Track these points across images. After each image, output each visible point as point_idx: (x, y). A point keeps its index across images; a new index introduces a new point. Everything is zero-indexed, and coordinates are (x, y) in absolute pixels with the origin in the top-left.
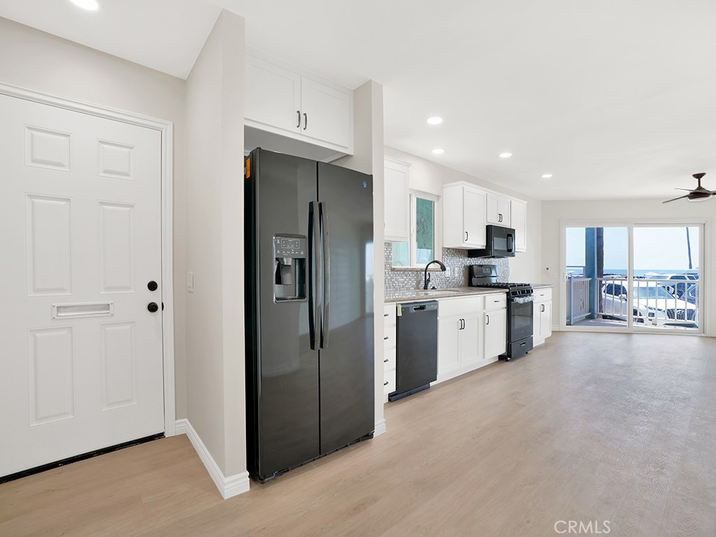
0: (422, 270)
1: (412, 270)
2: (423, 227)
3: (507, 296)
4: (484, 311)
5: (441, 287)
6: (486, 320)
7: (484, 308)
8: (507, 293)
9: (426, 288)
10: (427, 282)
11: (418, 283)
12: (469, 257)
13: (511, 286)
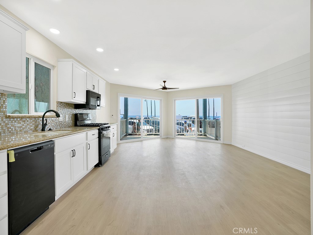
0: (40, 117)
1: (30, 117)
2: (42, 89)
3: (99, 131)
4: (87, 141)
5: (56, 128)
6: (88, 147)
7: (87, 140)
8: (98, 129)
9: (43, 130)
10: (44, 126)
11: (37, 126)
12: (75, 108)
13: (100, 125)
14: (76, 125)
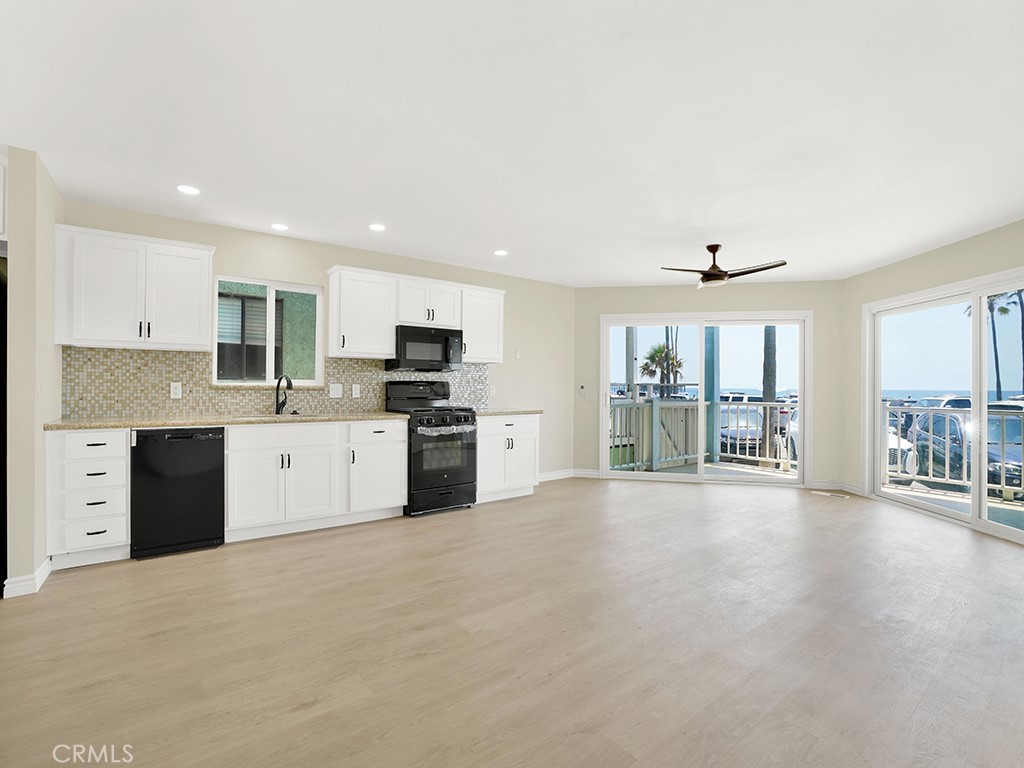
3: (409, 424)
4: (349, 445)
6: (351, 458)
7: (349, 441)
8: (409, 420)
9: (279, 412)
10: (281, 404)
12: (386, 370)
14: (388, 410)
